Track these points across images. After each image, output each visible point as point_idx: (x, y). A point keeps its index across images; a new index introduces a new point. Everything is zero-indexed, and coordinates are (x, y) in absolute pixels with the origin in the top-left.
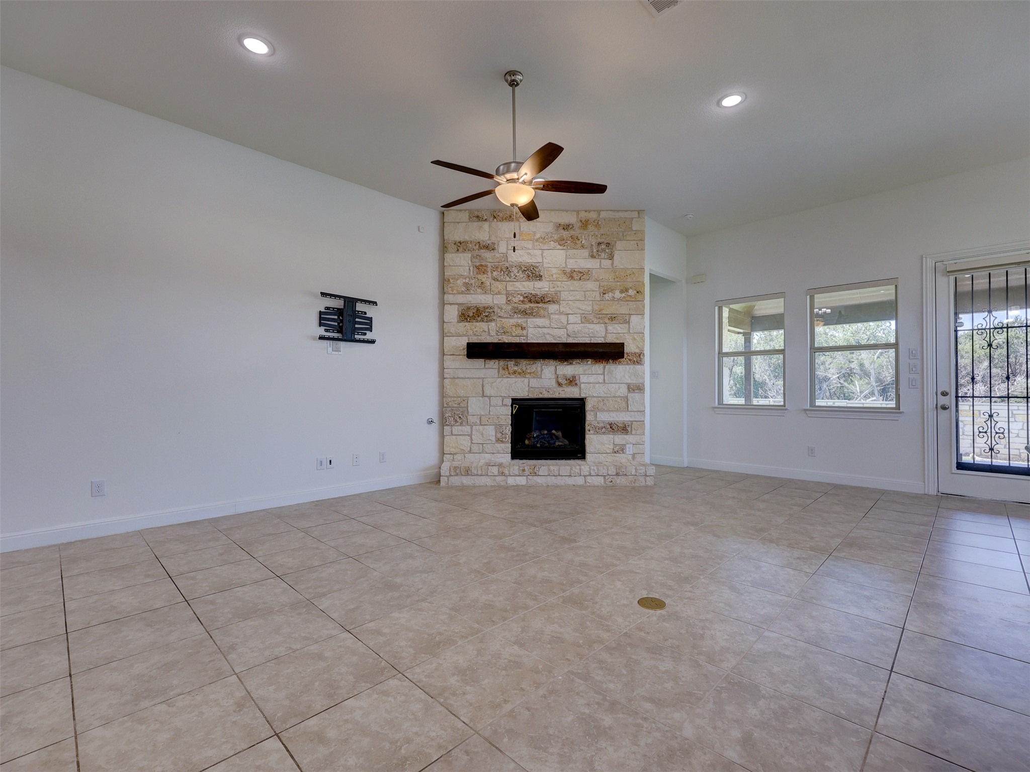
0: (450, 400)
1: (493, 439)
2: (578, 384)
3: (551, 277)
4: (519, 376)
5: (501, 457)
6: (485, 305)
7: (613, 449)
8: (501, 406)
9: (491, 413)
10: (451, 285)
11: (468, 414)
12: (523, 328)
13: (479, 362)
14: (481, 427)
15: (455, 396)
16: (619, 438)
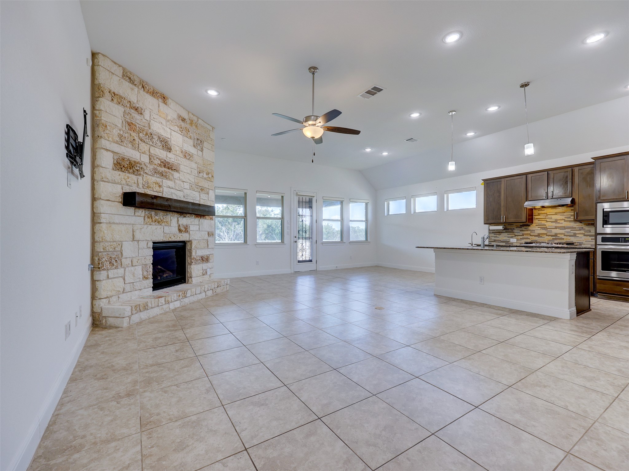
0: (107, 245)
1: (141, 277)
2: (189, 231)
3: (175, 152)
4: (157, 224)
5: (147, 291)
6: (136, 160)
7: (203, 273)
8: (146, 249)
9: (140, 255)
10: (107, 132)
11: (122, 256)
12: (160, 186)
13: (130, 210)
14: (132, 268)
15: (112, 240)
16: (205, 266)
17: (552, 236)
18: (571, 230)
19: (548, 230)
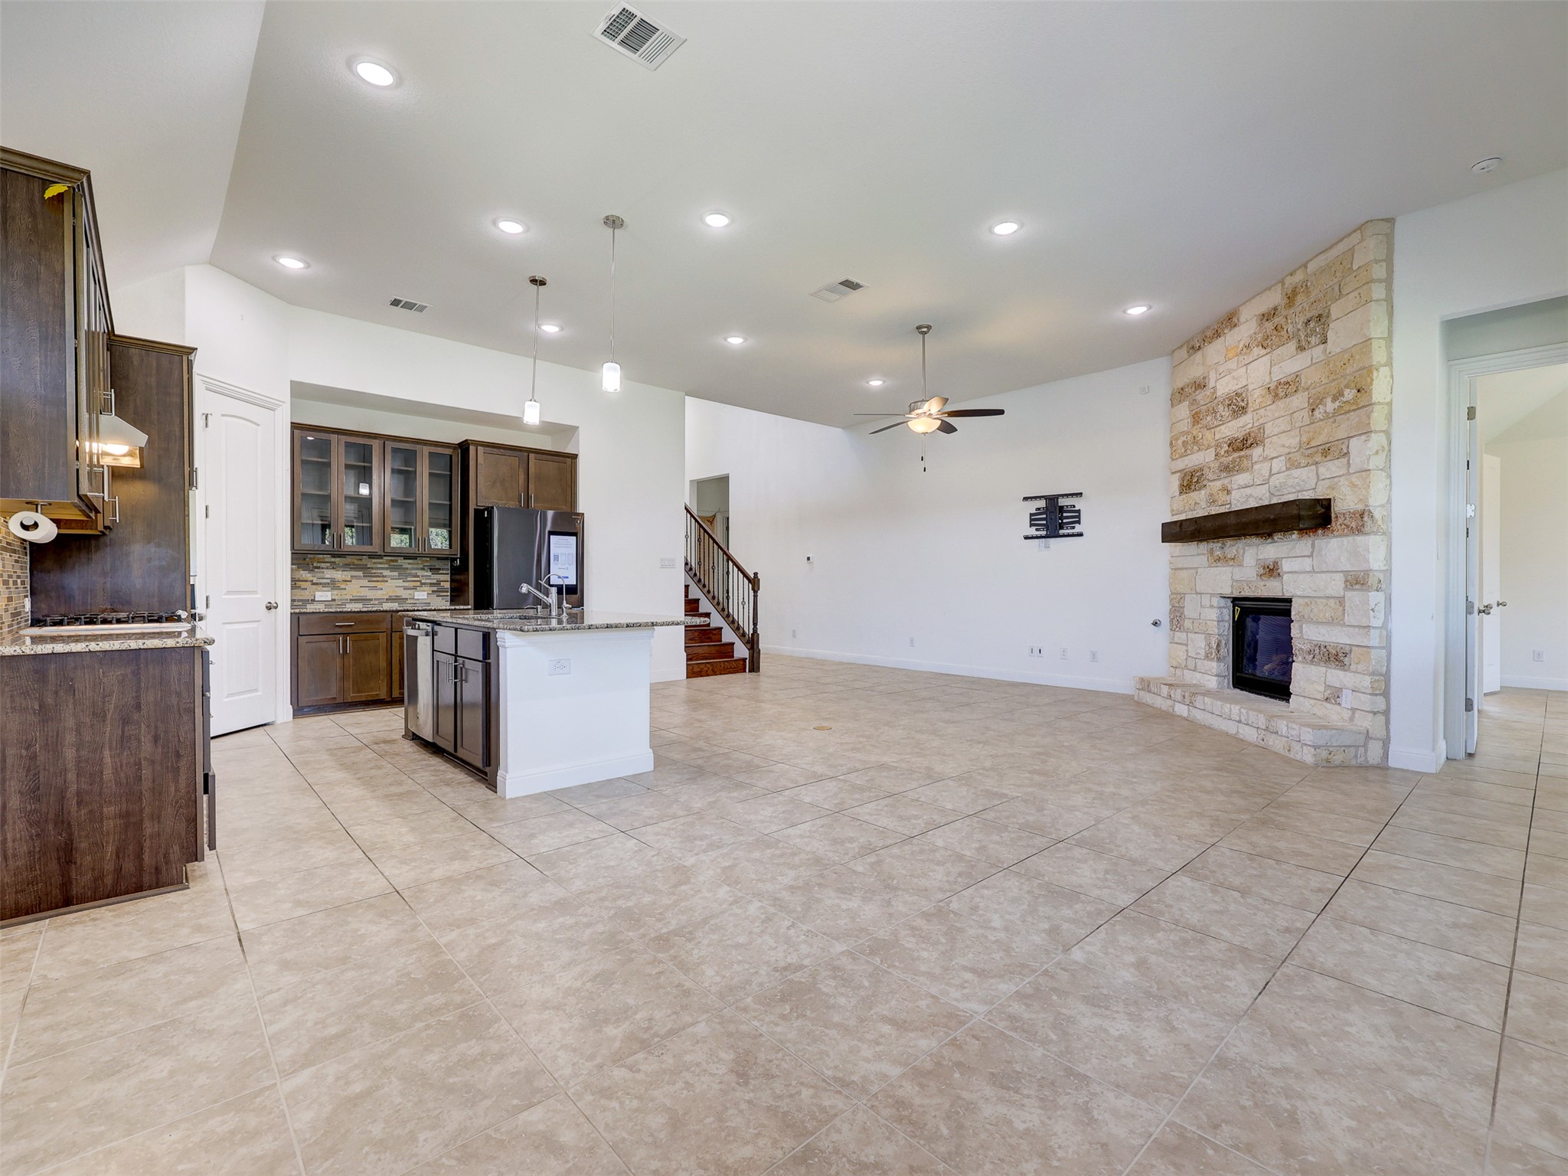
1: (1203, 653)
2: (1280, 574)
3: (1254, 405)
4: (1224, 564)
6: (1198, 467)
7: (1323, 693)
8: (1209, 608)
9: (1201, 617)
10: (1174, 448)
11: (1184, 616)
12: (1228, 492)
13: (1193, 547)
14: (1194, 636)
15: (1176, 592)
16: (1336, 676)
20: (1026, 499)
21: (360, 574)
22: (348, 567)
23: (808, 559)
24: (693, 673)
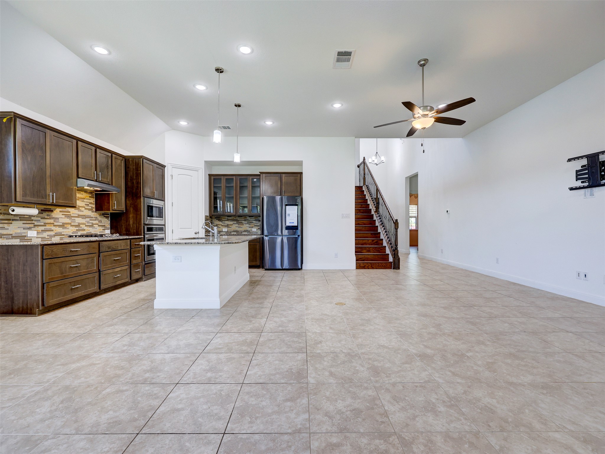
17: (76, 226)
18: (90, 220)
19: (72, 218)
20: (569, 160)
21: (236, 222)
22: (233, 220)
23: (447, 211)
24: (359, 267)
